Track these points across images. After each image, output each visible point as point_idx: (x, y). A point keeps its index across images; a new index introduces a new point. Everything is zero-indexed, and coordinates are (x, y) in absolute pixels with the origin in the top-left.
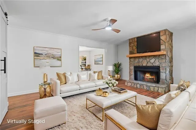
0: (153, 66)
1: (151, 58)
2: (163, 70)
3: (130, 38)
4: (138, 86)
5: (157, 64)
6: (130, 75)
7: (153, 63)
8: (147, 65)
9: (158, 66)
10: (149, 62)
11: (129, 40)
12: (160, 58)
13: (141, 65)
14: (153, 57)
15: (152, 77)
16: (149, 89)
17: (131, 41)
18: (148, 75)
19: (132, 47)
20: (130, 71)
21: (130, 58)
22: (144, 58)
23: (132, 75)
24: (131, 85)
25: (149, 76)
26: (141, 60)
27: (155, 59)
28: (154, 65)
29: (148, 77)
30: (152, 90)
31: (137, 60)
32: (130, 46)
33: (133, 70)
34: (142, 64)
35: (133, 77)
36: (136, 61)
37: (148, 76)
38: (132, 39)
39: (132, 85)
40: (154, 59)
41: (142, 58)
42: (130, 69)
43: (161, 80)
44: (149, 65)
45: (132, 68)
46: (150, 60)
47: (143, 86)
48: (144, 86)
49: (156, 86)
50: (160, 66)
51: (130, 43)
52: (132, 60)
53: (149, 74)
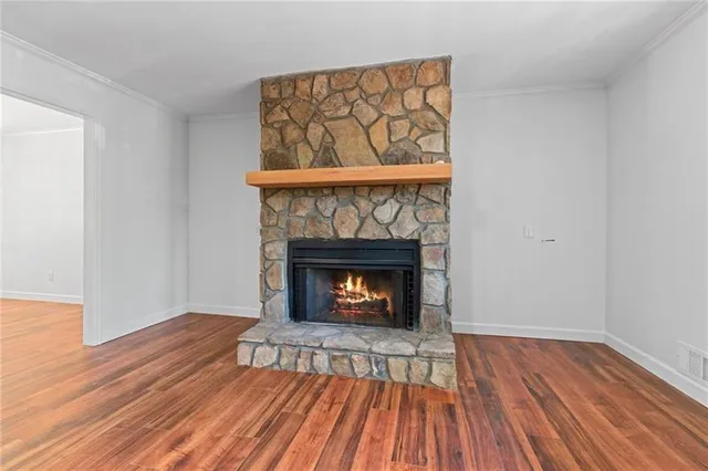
0: (392, 240)
1: (382, 199)
2: (434, 258)
3: (265, 76)
4: (322, 361)
5: (407, 229)
6: (266, 293)
7: (390, 224)
8: (362, 236)
9: (412, 240)
10: (370, 220)
11: (263, 83)
12: (421, 200)
13: (326, 232)
14: (389, 191)
15: (375, 296)
16: (380, 373)
17: (274, 94)
18: (354, 283)
19: (281, 131)
20: (264, 272)
21: (268, 191)
22: (344, 195)
23: (279, 294)
24: (278, 363)
25: (358, 288)
26: (328, 205)
27: (397, 206)
28: (395, 234)
29: (353, 295)
30: (399, 376)
31: (305, 207)
32: (266, 124)
33: (283, 266)
34: (335, 232)
35: (281, 302)
36: (302, 213)
37: (353, 289)
38: (278, 81)
39: (284, 361)
40: (392, 200)
41: (333, 193)
42: (264, 258)
43: (423, 312)
44: (371, 233)
45: (280, 250)
46: (376, 205)
47: (351, 360)
48: (355, 357)
49: (417, 354)
50: (423, 242)
51: (267, 105)
52: (278, 203)
53: (359, 280)
